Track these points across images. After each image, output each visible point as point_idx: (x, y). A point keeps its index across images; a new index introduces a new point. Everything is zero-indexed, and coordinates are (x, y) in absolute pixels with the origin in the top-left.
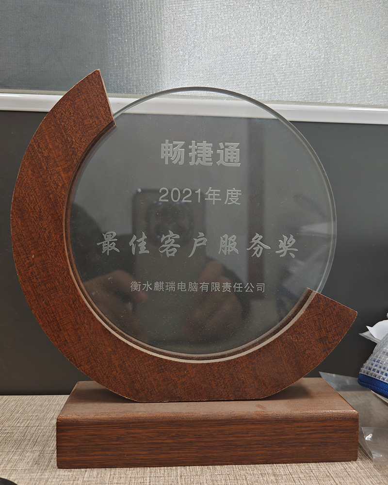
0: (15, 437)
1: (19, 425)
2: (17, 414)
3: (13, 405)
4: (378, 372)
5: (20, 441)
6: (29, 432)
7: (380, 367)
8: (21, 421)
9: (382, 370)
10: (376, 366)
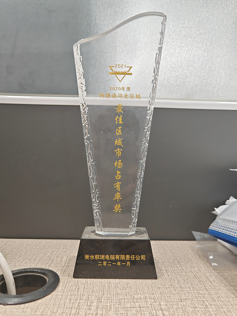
0: (48, 255)
1: (48, 250)
2: (47, 247)
3: (44, 243)
4: (216, 227)
5: (50, 256)
6: (54, 253)
7: (218, 225)
8: (49, 249)
9: (218, 226)
10: (216, 225)
